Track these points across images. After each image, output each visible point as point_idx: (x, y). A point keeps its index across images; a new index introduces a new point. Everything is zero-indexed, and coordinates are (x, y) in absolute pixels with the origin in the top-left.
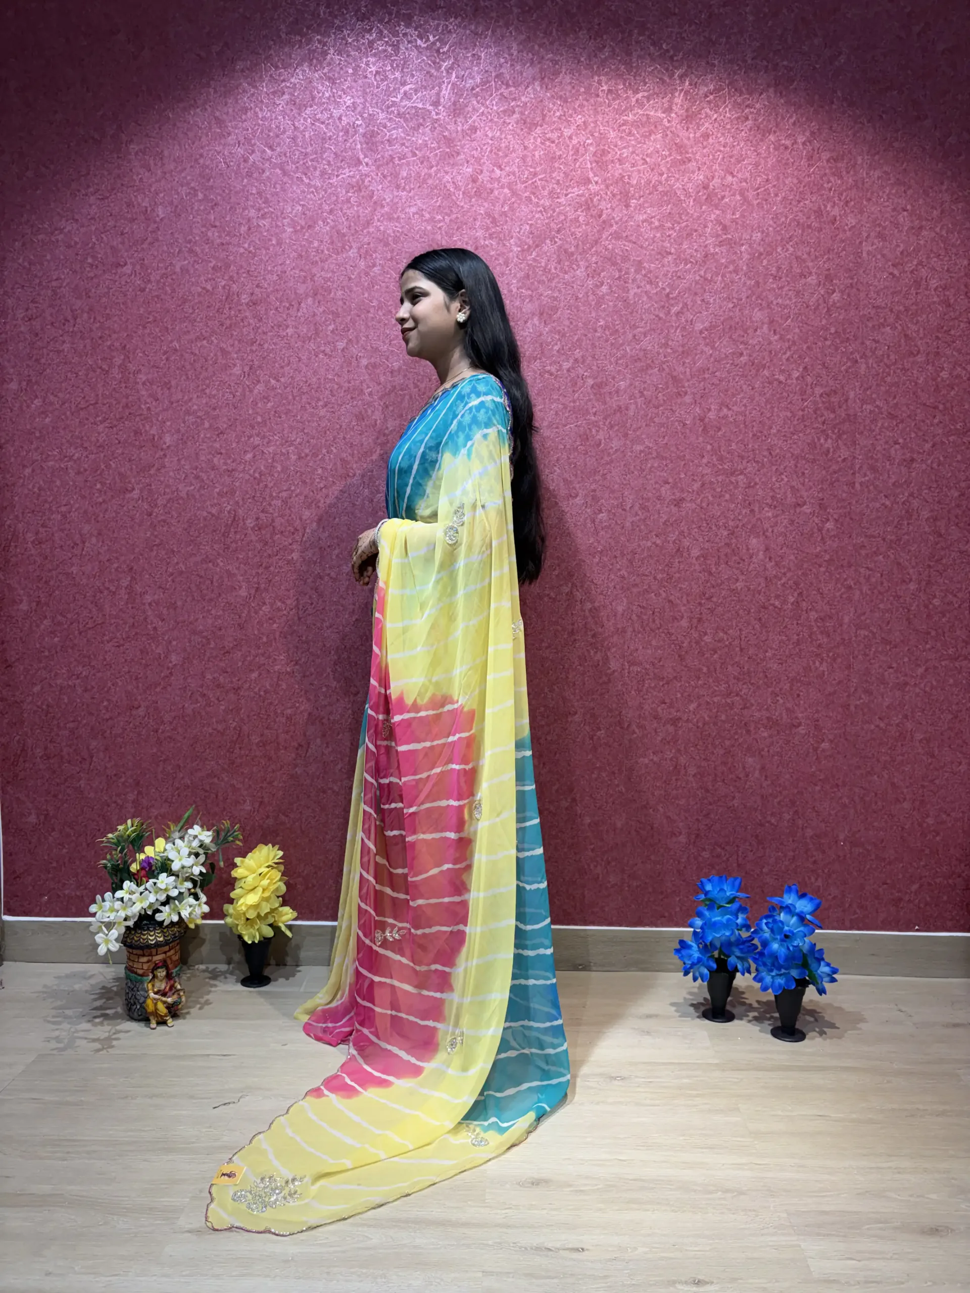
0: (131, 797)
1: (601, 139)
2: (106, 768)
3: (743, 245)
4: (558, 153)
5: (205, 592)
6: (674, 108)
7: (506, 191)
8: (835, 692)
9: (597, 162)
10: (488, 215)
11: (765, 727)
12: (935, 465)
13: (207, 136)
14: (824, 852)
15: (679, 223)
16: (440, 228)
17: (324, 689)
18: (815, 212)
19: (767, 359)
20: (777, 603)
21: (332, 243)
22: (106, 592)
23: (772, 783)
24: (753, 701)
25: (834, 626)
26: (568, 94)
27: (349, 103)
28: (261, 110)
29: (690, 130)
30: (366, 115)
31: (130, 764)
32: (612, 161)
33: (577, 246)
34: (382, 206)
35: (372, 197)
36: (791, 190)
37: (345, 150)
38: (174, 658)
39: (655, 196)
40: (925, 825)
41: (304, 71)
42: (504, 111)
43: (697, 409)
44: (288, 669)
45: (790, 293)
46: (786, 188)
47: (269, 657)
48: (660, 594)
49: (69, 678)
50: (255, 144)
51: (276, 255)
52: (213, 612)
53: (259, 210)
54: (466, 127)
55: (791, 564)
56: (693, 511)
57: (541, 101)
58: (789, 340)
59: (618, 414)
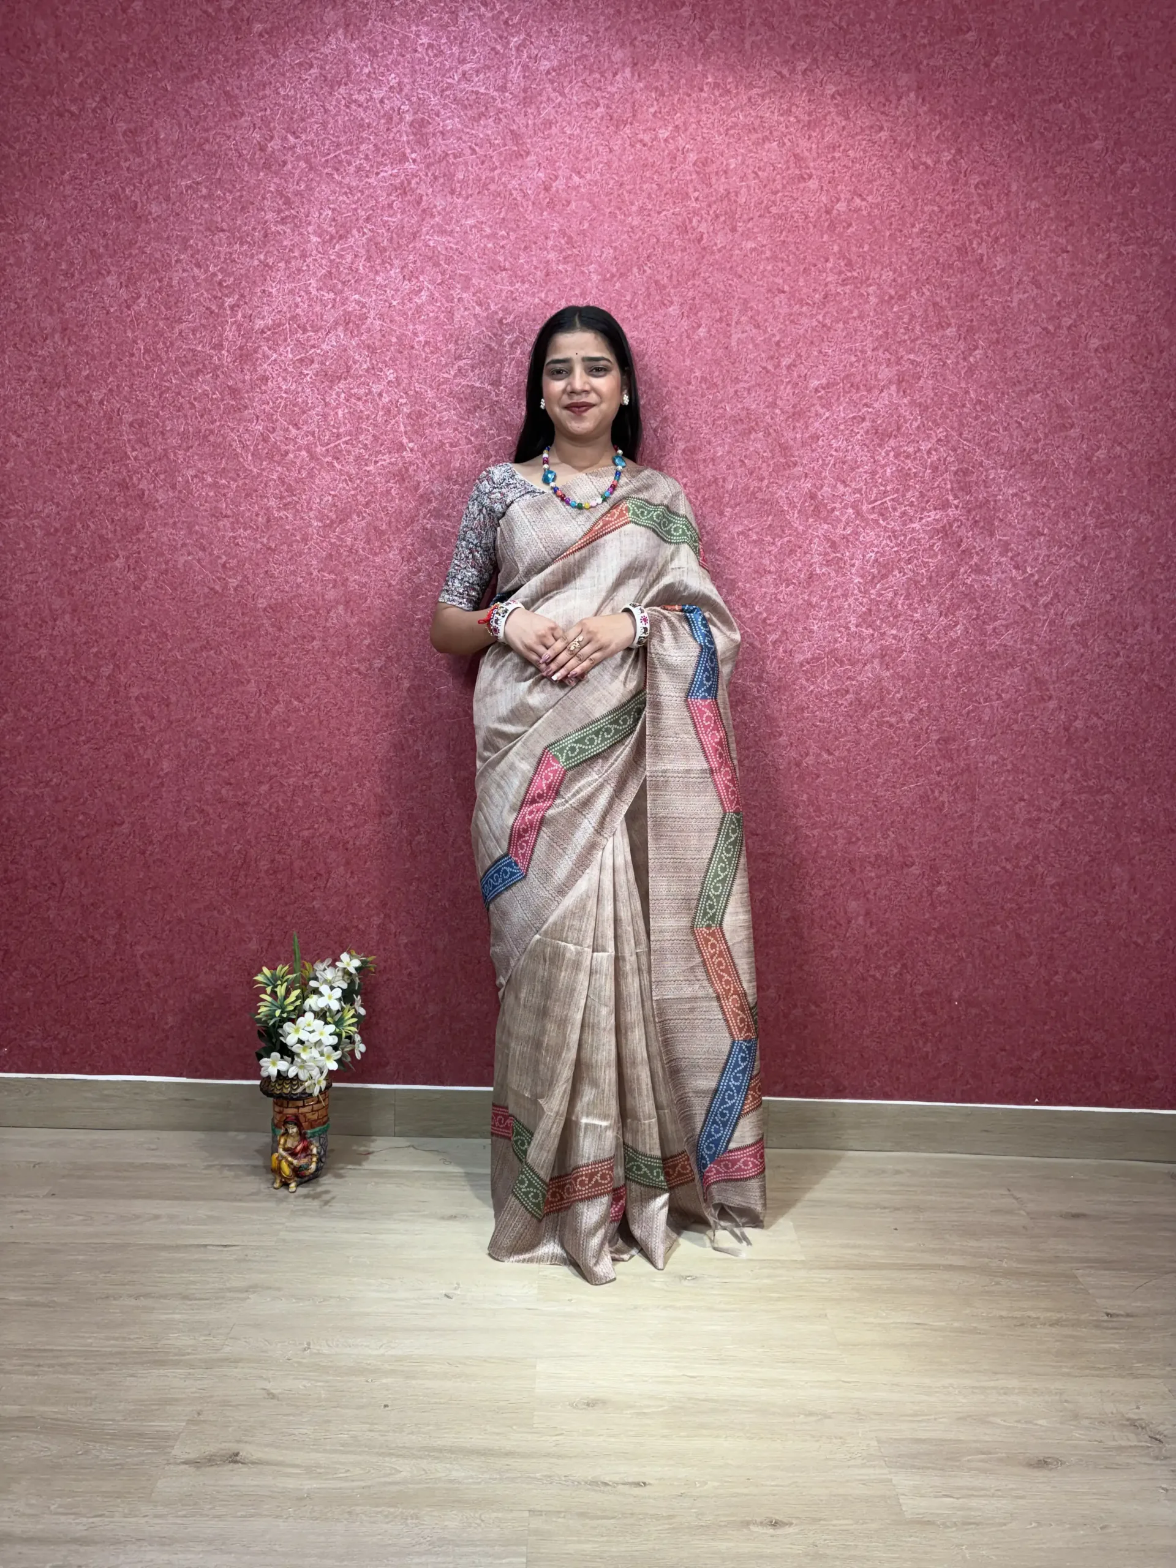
0: (113, 931)
1: (703, 144)
2: (81, 895)
3: (870, 285)
4: (650, 160)
5: (204, 686)
6: (794, 109)
7: (585, 203)
8: (956, 827)
9: (698, 173)
10: (563, 233)
11: (873, 866)
12: (1085, 562)
13: (214, 115)
14: (935, 1013)
15: (794, 254)
16: (503, 247)
17: (349, 808)
18: (958, 248)
20: (893, 720)
21: (369, 259)
22: (82, 684)
23: (878, 931)
24: (859, 835)
25: (958, 750)
26: (665, 86)
27: (393, 83)
28: (283, 85)
29: (813, 139)
30: (414, 99)
31: (111, 891)
32: (717, 173)
33: (670, 278)
34: (432, 216)
35: (419, 203)
36: (931, 221)
37: (388, 142)
38: (166, 765)
39: (767, 221)
40: (1052, 983)
41: (338, 39)
42: (587, 103)
43: (809, 485)
44: (306, 783)
45: (924, 347)
46: (925, 217)
47: (283, 767)
48: (756, 706)
49: (36, 786)
50: (275, 128)
51: (299, 270)
52: (215, 710)
53: (279, 211)
54: (538, 121)
55: (911, 674)
56: (799, 608)
57: (632, 93)
58: (920, 405)
59: (713, 487)
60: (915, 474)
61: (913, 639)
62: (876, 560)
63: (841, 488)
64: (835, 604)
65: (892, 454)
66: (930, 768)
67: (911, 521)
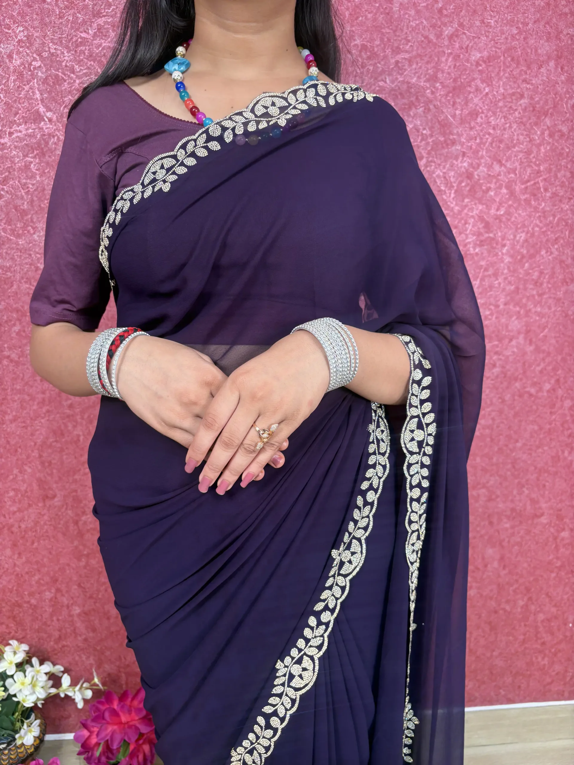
11: (508, 517)
14: (552, 634)
19: (550, 104)
20: (533, 391)
23: (510, 572)
24: (498, 492)
43: (465, 164)
55: (552, 348)
60: (568, 153)
61: (555, 315)
62: (526, 241)
63: (497, 168)
64: (486, 283)
65: (547, 133)
66: (563, 431)
67: (561, 201)
